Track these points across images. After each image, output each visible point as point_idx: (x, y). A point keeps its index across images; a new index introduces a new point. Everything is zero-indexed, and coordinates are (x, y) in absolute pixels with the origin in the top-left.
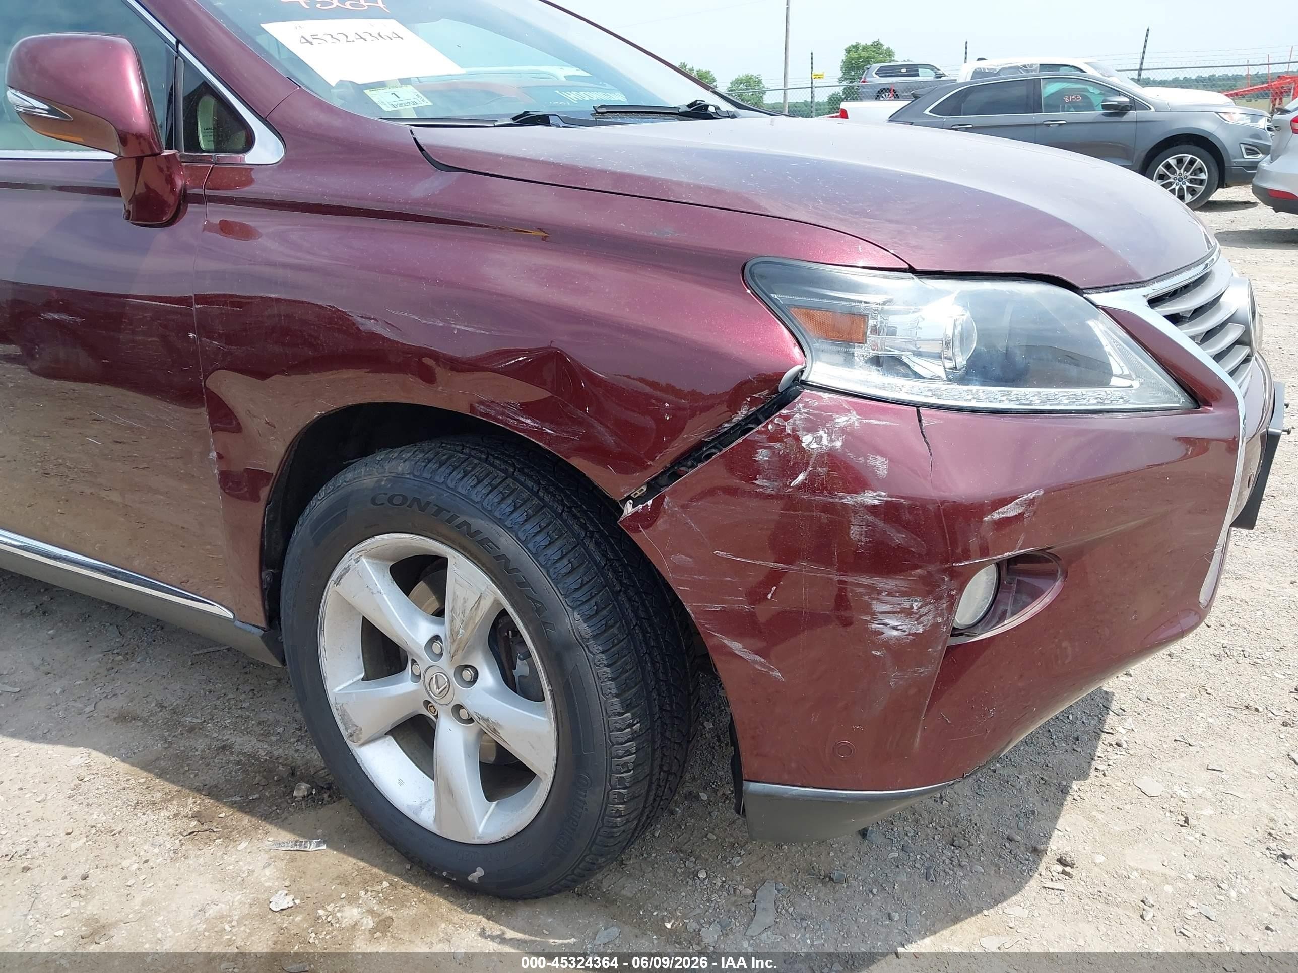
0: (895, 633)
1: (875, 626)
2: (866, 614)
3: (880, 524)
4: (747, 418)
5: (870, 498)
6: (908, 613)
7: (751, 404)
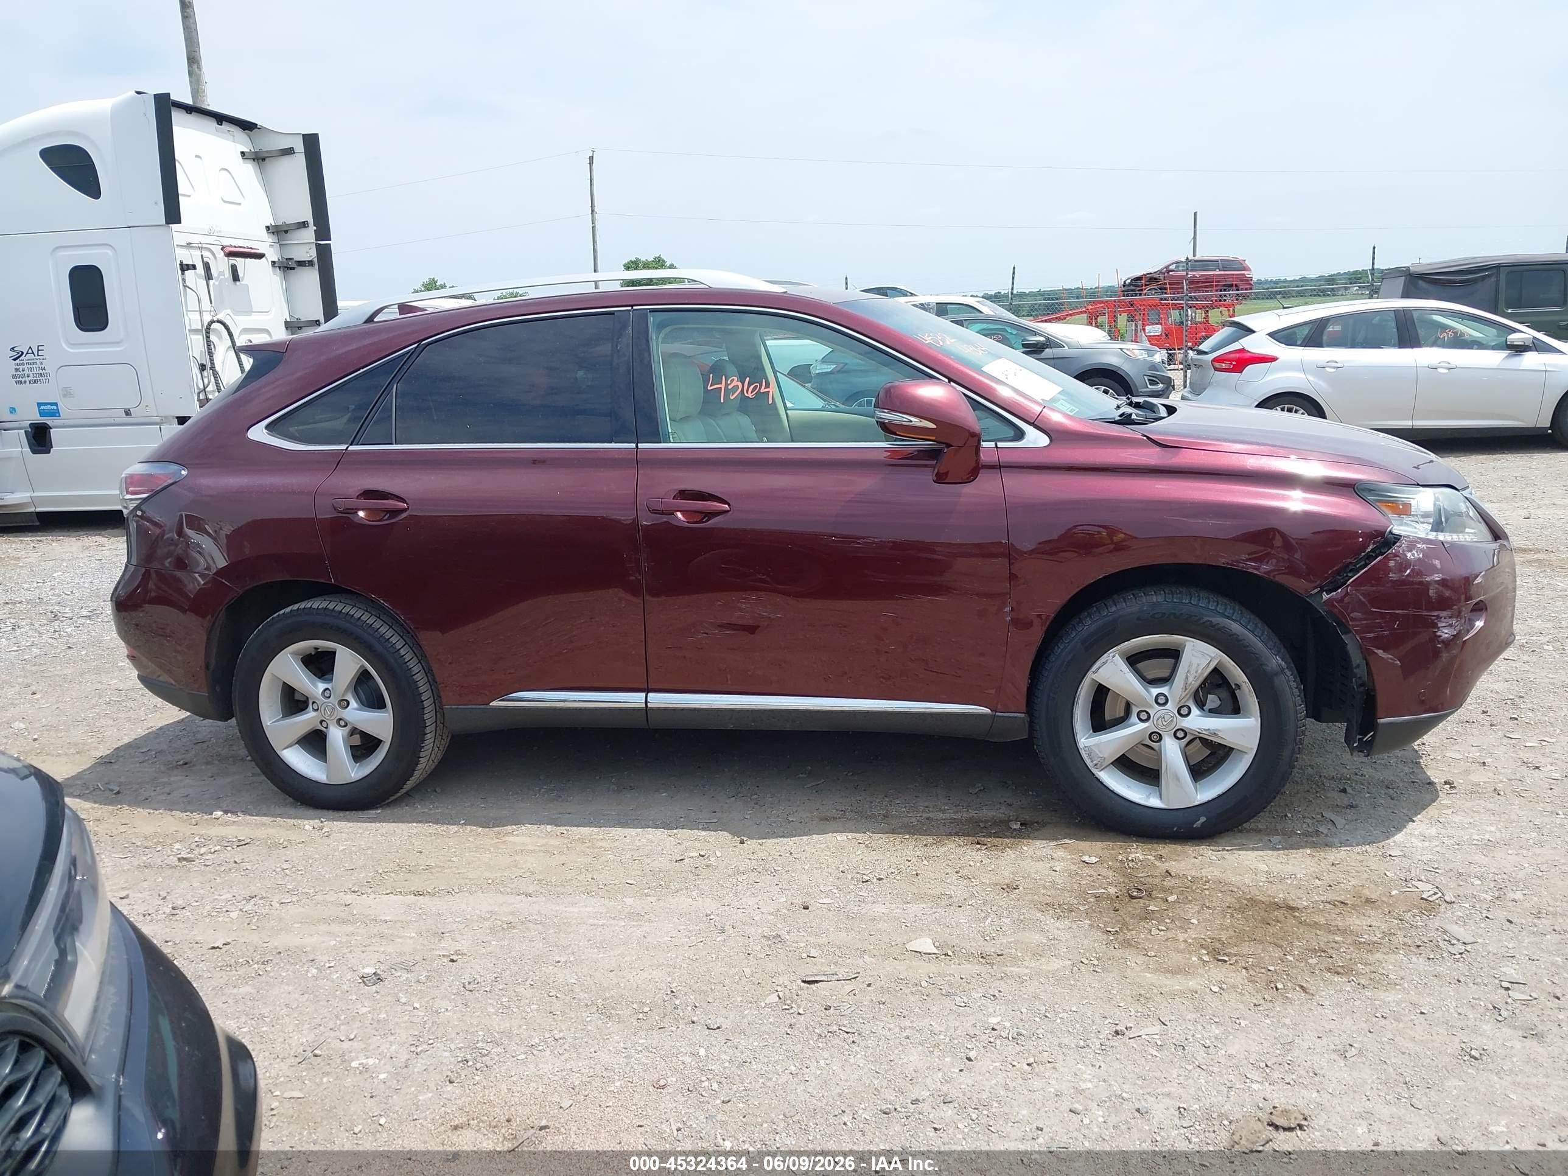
0: (1446, 635)
1: (1439, 633)
2: (1435, 628)
3: (1441, 588)
4: (1373, 550)
5: (1437, 577)
6: (1451, 625)
7: (1374, 544)
